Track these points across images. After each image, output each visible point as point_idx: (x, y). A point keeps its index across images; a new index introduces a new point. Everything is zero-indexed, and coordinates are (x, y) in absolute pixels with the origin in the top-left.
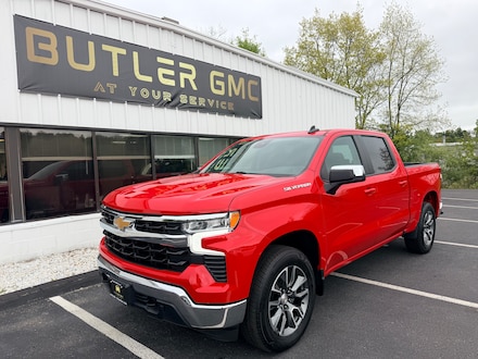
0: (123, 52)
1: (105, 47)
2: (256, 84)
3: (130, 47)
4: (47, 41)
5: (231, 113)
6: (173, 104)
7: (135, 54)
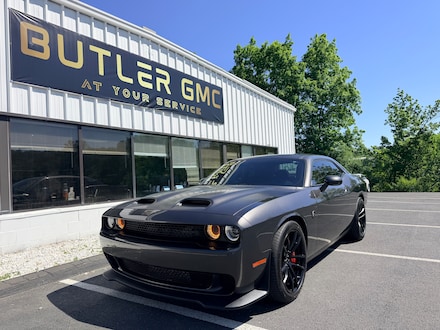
0: (108, 54)
1: (93, 48)
2: (219, 93)
3: (115, 50)
4: (40, 37)
5: (199, 117)
6: (151, 105)
7: (119, 57)
